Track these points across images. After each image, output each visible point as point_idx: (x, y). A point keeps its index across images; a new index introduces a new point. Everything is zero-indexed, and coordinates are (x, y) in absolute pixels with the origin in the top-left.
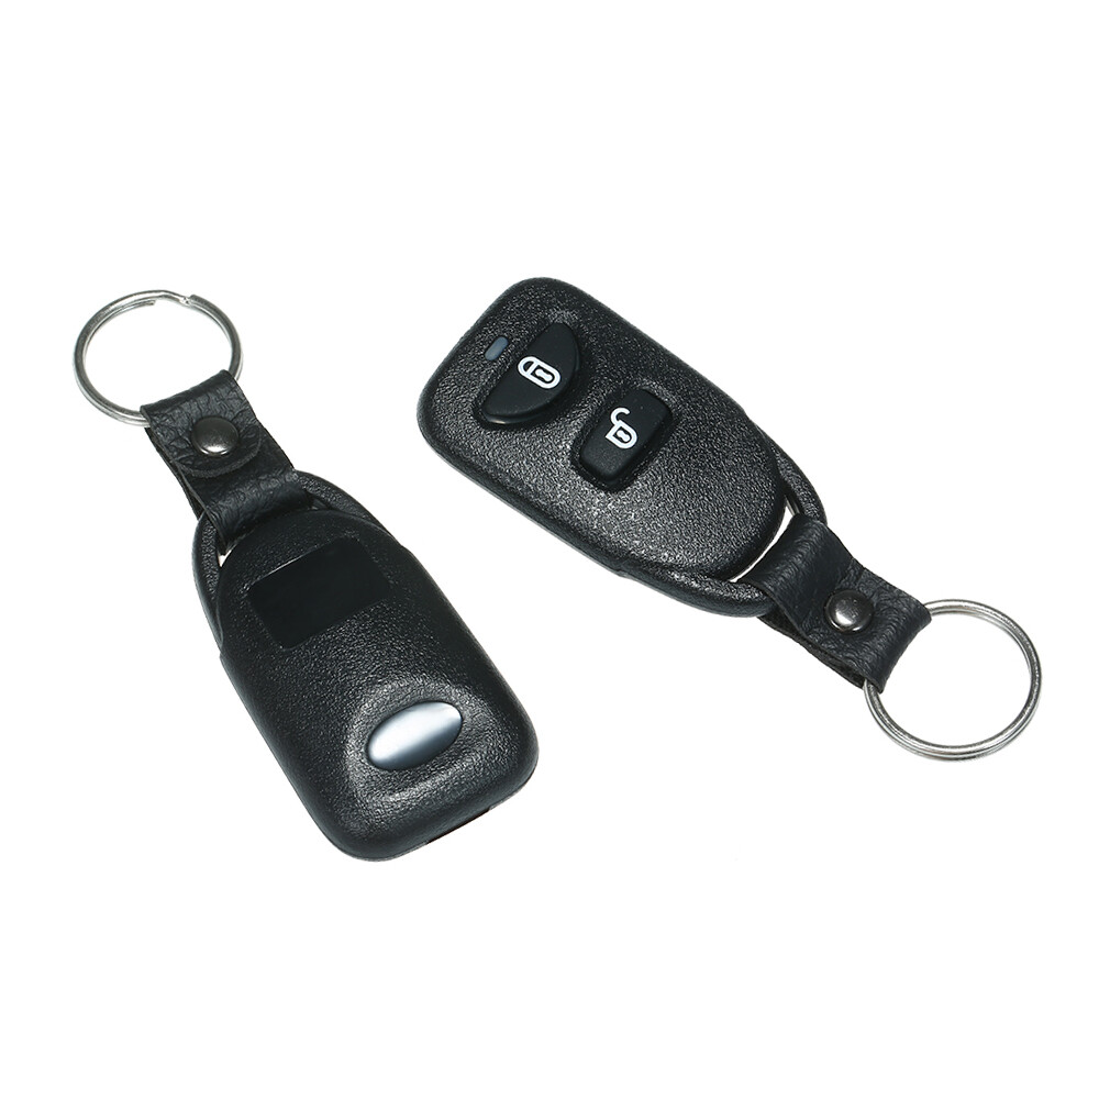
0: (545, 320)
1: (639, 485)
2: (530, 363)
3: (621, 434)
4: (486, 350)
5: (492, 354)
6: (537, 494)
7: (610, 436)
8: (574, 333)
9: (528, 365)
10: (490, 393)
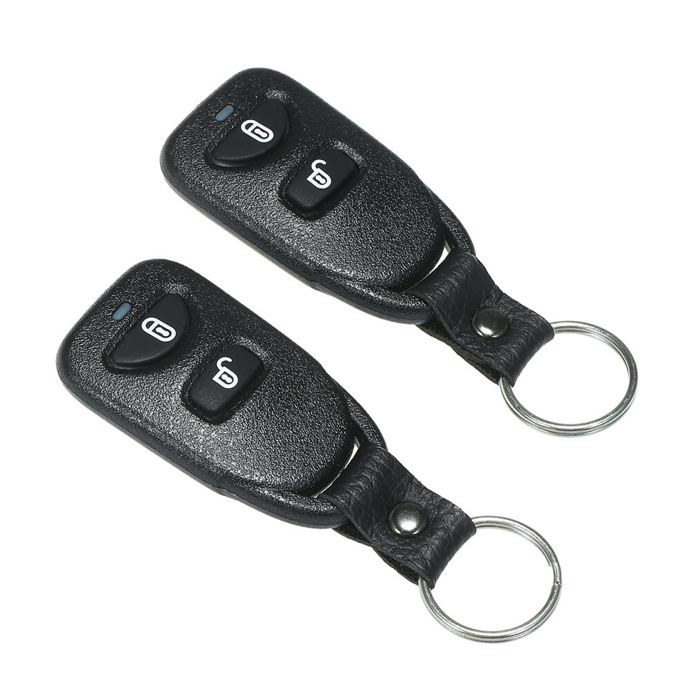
0: (162, 291)
1: (237, 418)
2: (152, 323)
3: (225, 377)
4: (114, 312)
5: (119, 315)
6: (153, 425)
7: (216, 379)
8: (184, 301)
9: (149, 325)
10: (116, 345)
